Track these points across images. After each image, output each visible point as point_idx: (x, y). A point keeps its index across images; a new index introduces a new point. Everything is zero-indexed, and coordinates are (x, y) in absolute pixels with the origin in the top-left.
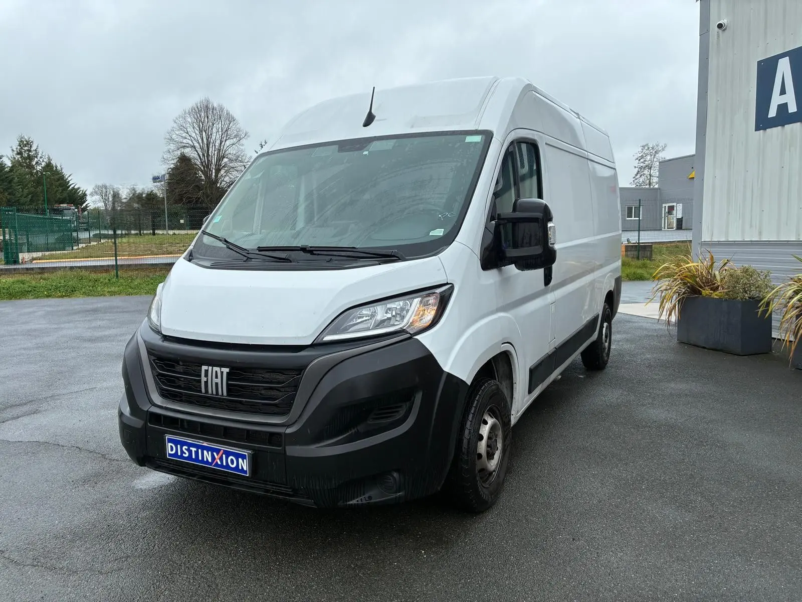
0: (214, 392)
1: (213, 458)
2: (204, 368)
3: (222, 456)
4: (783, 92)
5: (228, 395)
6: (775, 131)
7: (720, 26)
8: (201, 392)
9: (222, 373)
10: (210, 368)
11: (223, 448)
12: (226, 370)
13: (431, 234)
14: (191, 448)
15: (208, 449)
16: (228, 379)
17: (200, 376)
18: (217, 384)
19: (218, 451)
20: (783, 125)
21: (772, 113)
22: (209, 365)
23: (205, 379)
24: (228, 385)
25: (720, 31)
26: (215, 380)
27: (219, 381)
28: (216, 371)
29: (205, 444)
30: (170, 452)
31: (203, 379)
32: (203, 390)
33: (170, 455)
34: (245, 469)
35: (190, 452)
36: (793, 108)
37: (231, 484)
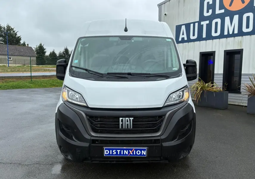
0: (126, 127)
1: (129, 152)
2: (121, 119)
3: (134, 151)
4: (183, 34)
5: (133, 128)
6: (181, 44)
7: (165, 14)
8: (119, 128)
9: (130, 120)
10: (124, 118)
11: (134, 148)
12: (132, 119)
13: (173, 69)
14: (117, 151)
15: (126, 150)
16: (133, 122)
17: (119, 122)
18: (128, 124)
19: (131, 150)
20: (183, 43)
21: (180, 40)
22: (123, 117)
23: (122, 123)
24: (133, 124)
25: (165, 16)
26: (126, 123)
27: (129, 123)
28: (127, 120)
29: (125, 148)
30: (106, 154)
31: (121, 123)
32: (120, 127)
33: (106, 155)
34: (145, 154)
35: (117, 152)
36: (186, 39)
37: (132, 161)
